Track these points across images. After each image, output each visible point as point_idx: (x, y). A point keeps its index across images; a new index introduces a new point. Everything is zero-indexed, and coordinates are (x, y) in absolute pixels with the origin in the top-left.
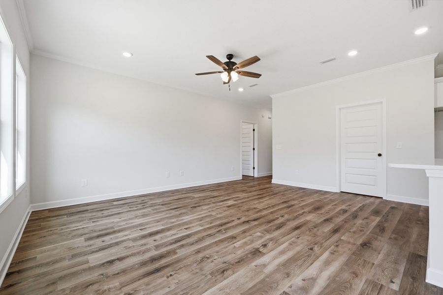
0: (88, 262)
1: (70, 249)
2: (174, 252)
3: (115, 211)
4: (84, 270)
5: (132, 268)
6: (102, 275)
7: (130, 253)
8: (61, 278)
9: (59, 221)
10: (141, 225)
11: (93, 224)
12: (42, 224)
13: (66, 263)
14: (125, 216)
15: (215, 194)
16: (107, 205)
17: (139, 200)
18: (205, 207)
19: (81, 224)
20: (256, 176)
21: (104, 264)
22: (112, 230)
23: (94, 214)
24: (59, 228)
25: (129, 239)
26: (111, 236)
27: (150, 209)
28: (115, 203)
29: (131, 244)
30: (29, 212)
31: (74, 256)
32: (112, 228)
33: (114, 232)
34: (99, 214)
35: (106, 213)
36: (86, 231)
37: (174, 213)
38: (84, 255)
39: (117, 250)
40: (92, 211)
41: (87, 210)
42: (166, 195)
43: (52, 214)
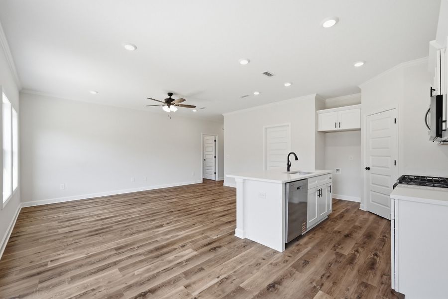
0: (58, 232)
1: (48, 227)
2: (111, 227)
3: (84, 206)
5: (83, 234)
8: (41, 238)
9: (41, 213)
10: (98, 215)
11: (65, 215)
12: (30, 215)
13: (45, 232)
14: (89, 210)
15: (167, 195)
16: (80, 203)
17: (105, 200)
18: (152, 204)
19: (57, 214)
20: (217, 180)
22: (77, 218)
23: (68, 209)
24: (42, 217)
25: (87, 222)
26: (76, 221)
27: (110, 205)
28: (86, 202)
29: (86, 224)
30: (19, 209)
31: (49, 230)
32: (78, 216)
33: (79, 218)
34: (72, 209)
35: (77, 208)
36: (60, 218)
37: (127, 207)
40: (67, 207)
41: (64, 207)
42: (130, 195)
43: (36, 209)
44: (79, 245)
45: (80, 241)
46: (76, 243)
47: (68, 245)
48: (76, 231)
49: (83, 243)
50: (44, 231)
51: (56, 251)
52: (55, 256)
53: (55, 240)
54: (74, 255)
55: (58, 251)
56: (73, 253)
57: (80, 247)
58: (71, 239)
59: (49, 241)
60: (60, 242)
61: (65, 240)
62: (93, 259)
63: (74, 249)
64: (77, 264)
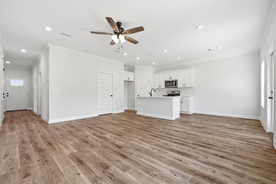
0: (234, 165)
2: (193, 144)
4: (238, 162)
6: (230, 155)
7: (209, 154)
21: (226, 159)
38: (234, 171)
39: (212, 160)
44: (224, 144)
45: (222, 145)
46: (225, 146)
47: (231, 147)
48: (217, 155)
49: (222, 144)
50: (250, 178)
51: (241, 147)
52: (241, 145)
53: (239, 156)
54: (231, 141)
55: (238, 147)
56: (231, 142)
57: (225, 143)
58: (226, 150)
59: (244, 158)
60: (236, 152)
61: (231, 152)
62: (224, 136)
63: (229, 144)
64: (232, 137)
